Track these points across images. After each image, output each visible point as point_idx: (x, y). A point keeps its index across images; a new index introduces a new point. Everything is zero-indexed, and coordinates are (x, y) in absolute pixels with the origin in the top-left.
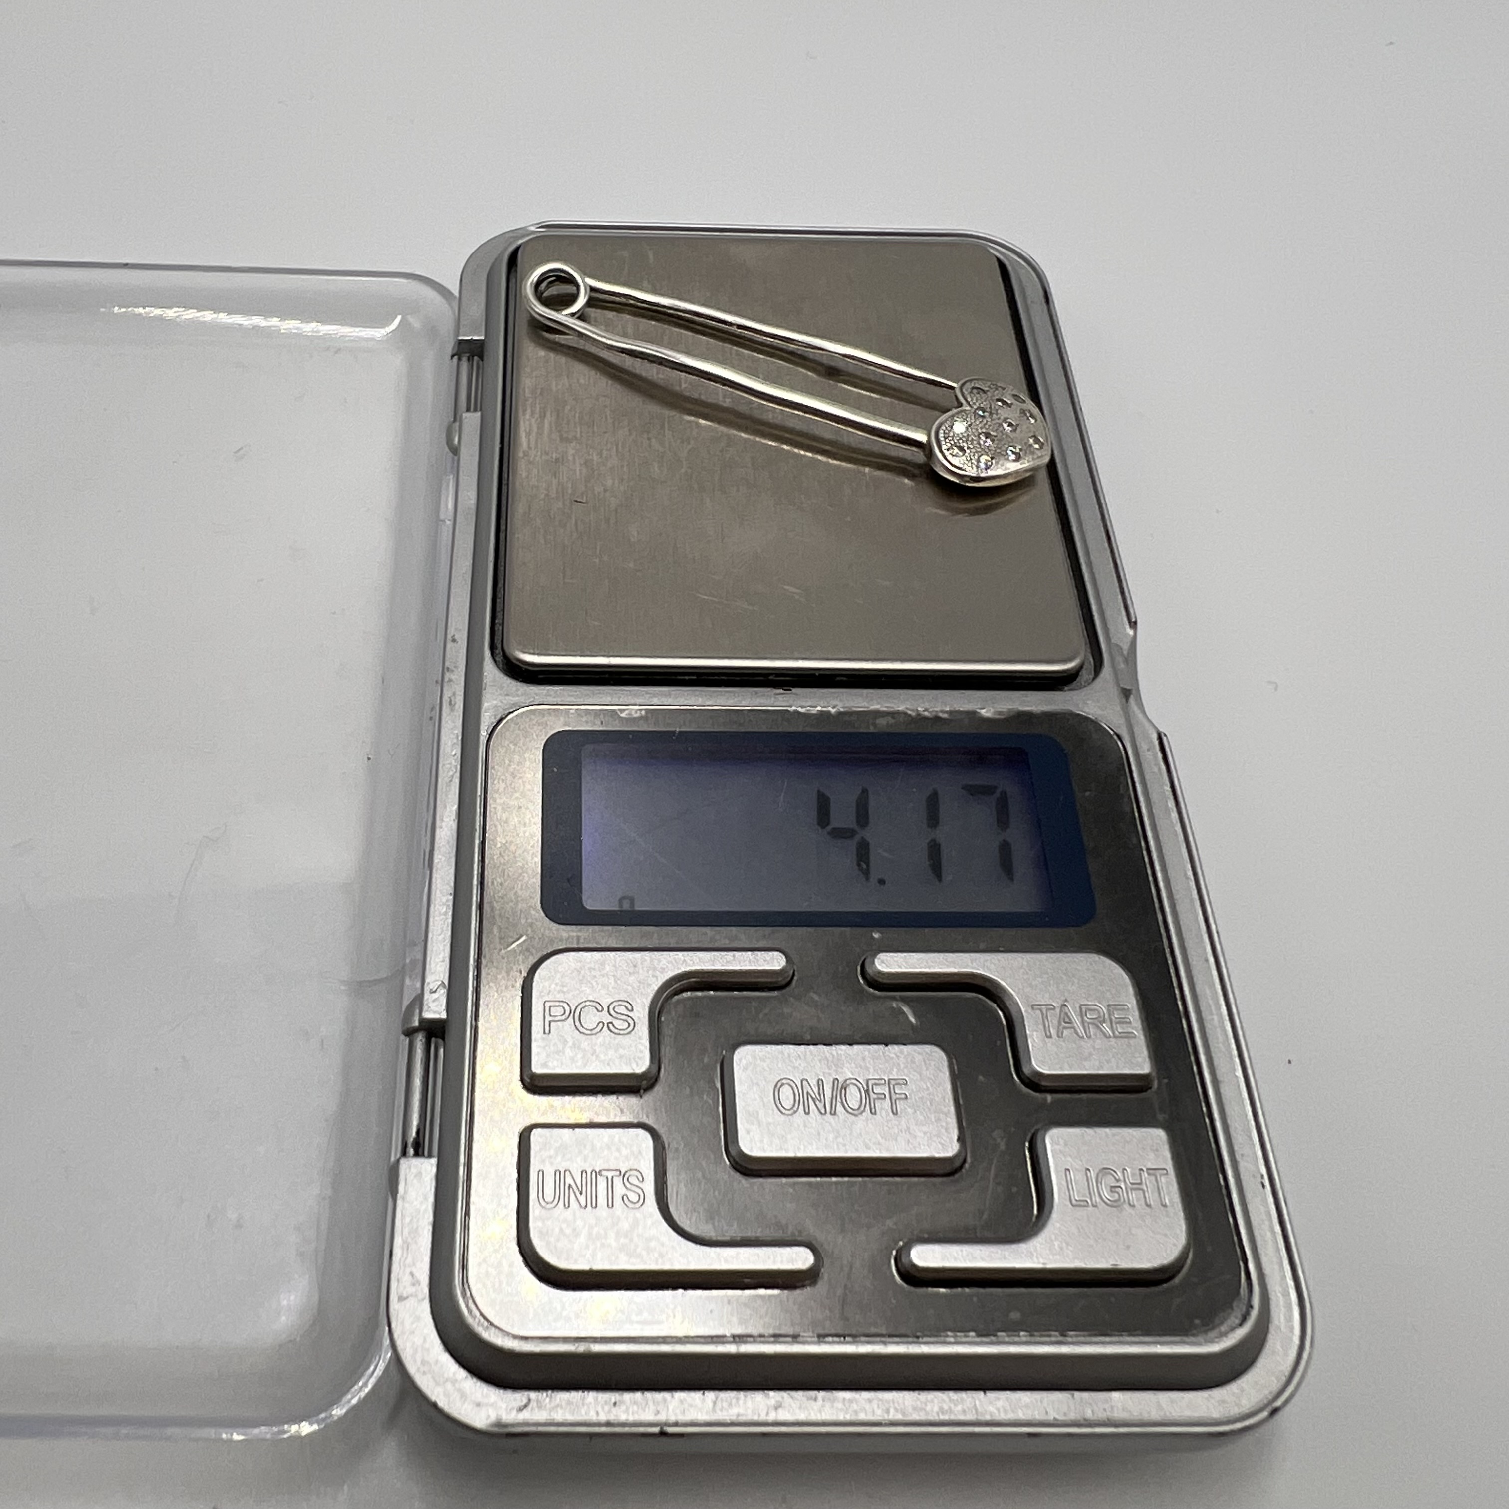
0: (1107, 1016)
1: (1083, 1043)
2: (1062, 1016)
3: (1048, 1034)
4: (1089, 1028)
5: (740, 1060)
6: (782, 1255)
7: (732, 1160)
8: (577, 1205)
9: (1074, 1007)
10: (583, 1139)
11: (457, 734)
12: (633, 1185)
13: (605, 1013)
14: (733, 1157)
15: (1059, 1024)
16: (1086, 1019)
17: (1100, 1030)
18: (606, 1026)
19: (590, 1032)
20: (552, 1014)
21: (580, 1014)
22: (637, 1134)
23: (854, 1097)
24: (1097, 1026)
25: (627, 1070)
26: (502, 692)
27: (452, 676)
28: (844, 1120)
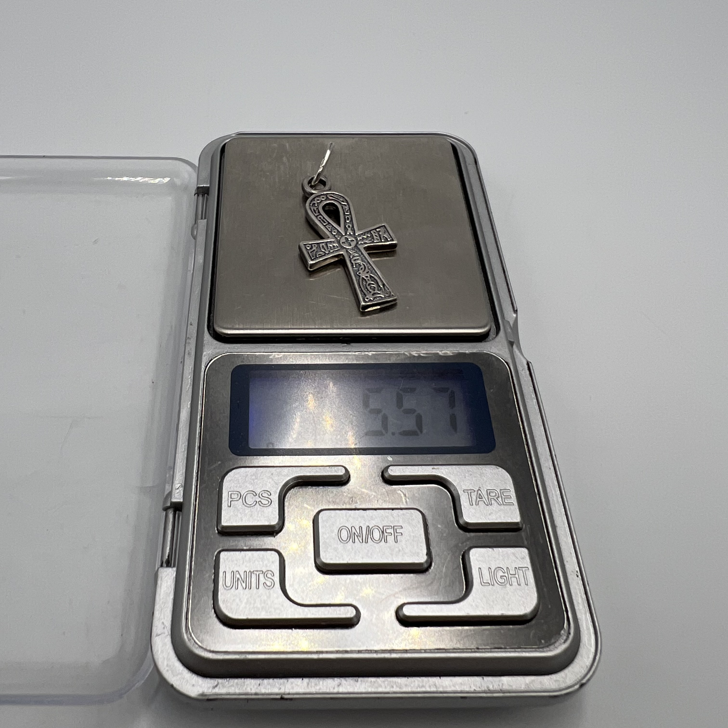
0: (500, 495)
1: (488, 508)
2: (478, 495)
3: (471, 503)
4: (491, 500)
5: (322, 518)
6: (340, 611)
7: (317, 565)
8: (242, 588)
9: (484, 490)
10: (245, 556)
11: (192, 368)
12: (269, 578)
13: (257, 496)
14: (318, 564)
15: (477, 498)
16: (489, 496)
17: (496, 501)
18: (258, 504)
19: (250, 506)
20: (232, 497)
21: (245, 497)
22: (271, 554)
23: (377, 535)
24: (495, 500)
25: (267, 523)
26: (212, 347)
27: (190, 342)
28: (371, 545)
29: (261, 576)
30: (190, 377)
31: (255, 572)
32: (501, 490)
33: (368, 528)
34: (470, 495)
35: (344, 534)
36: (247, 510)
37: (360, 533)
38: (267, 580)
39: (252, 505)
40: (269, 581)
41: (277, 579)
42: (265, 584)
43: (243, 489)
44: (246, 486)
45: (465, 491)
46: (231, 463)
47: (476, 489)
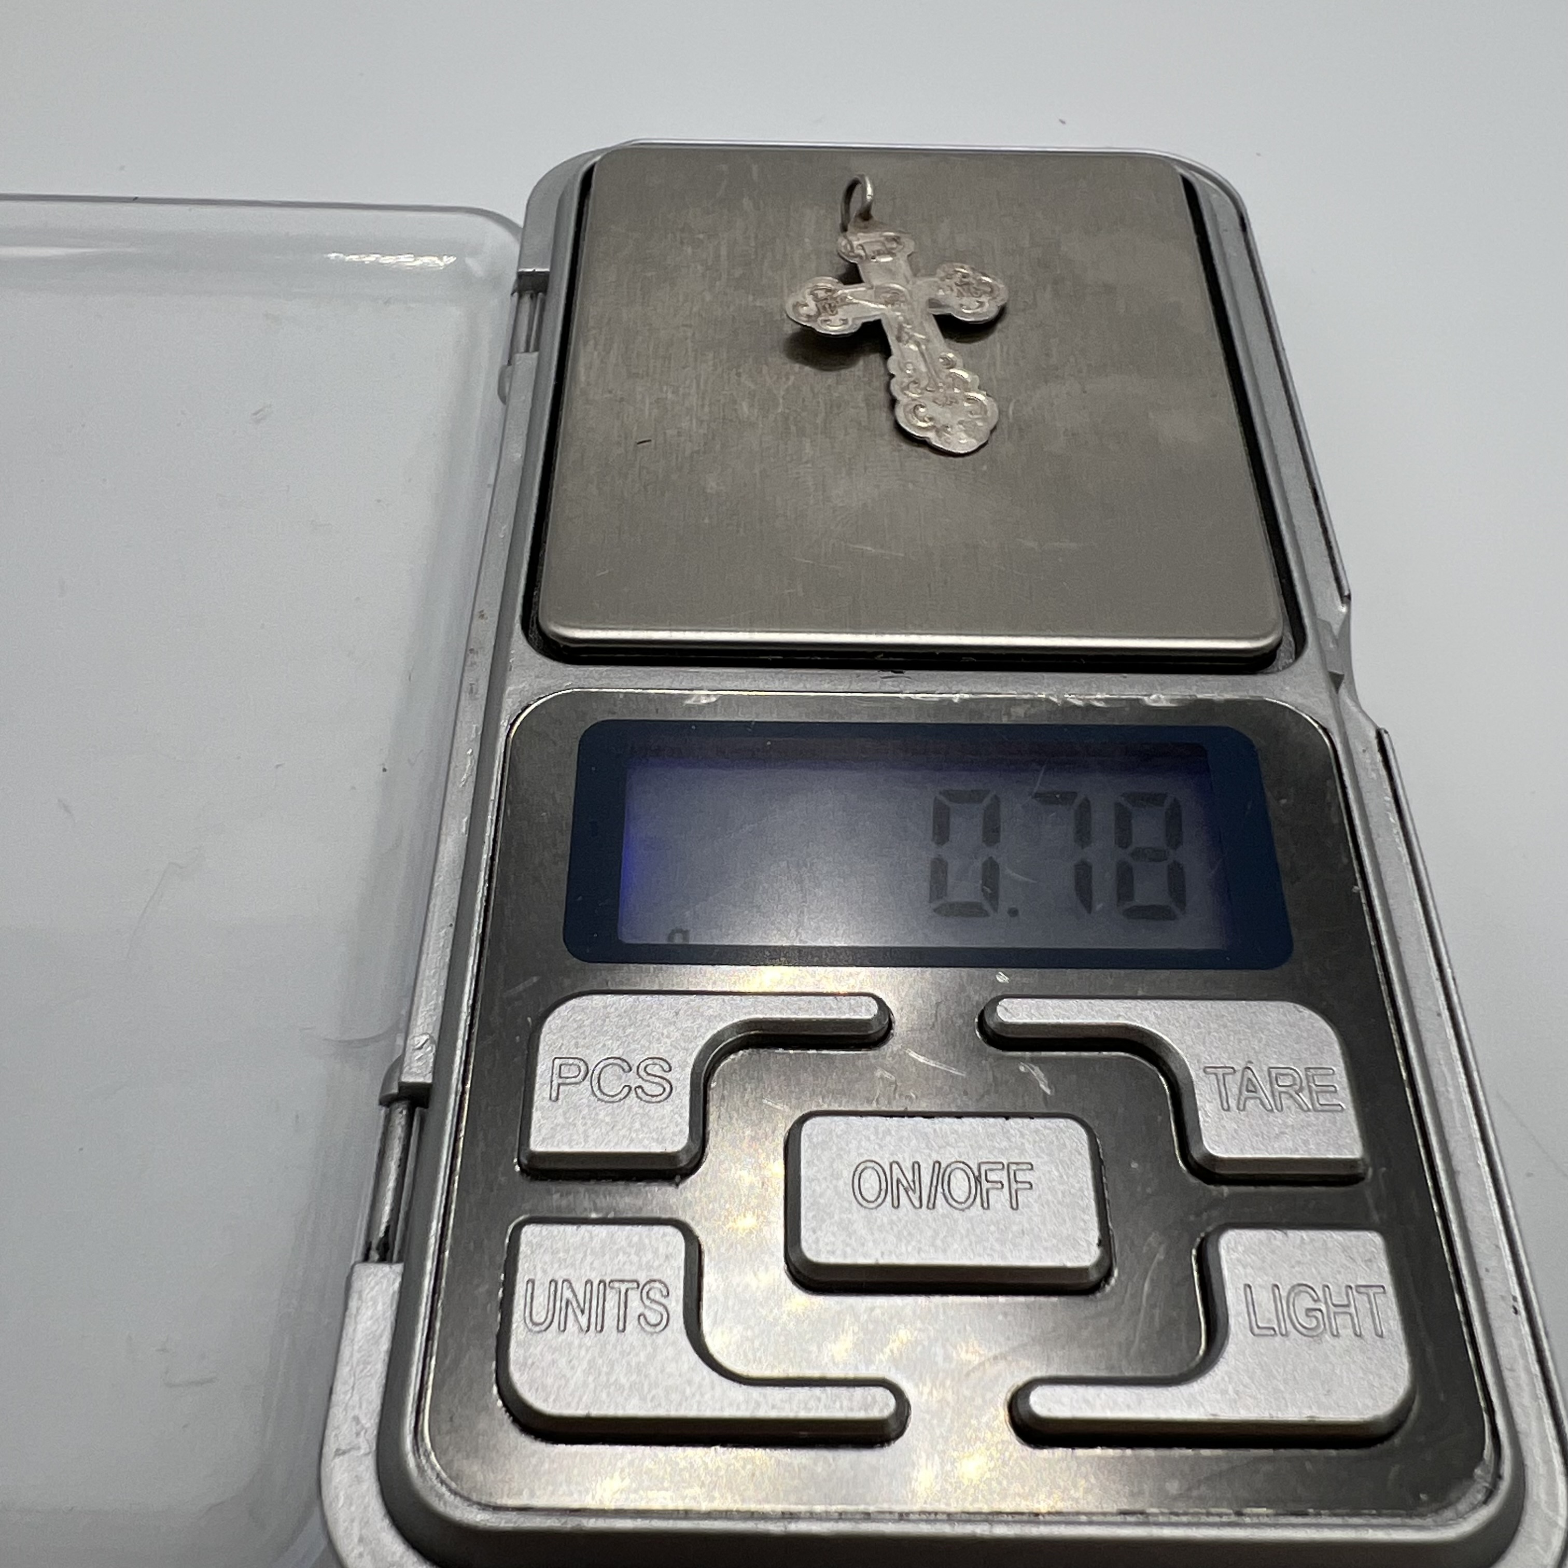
0: (1304, 1084)
2: (1245, 1083)
3: (1226, 1107)
4: (1280, 1098)
5: (809, 1136)
6: (850, 1399)
7: (791, 1267)
8: (576, 1329)
9: (1261, 1070)
10: (591, 1238)
11: (477, 728)
12: (653, 1301)
13: (632, 1074)
14: (793, 1265)
15: (1240, 1092)
16: (1276, 1086)
17: (1295, 1101)
18: (633, 1092)
19: (612, 1099)
20: (563, 1075)
21: (600, 1074)
22: (664, 1235)
23: (960, 1185)
24: (1291, 1096)
25: (656, 1149)
26: (532, 674)
27: (476, 659)
28: (944, 1216)
29: (634, 1296)
30: (470, 752)
31: (616, 1285)
32: (1307, 1069)
33: (937, 1165)
34: (1222, 1082)
35: (870, 1184)
36: (603, 1112)
37: (914, 1182)
38: (651, 1309)
39: (617, 1098)
40: (655, 1311)
41: (676, 1305)
42: (642, 1318)
43: (594, 1051)
44: (604, 1045)
45: (1208, 1070)
46: (567, 982)
47: (1238, 1064)
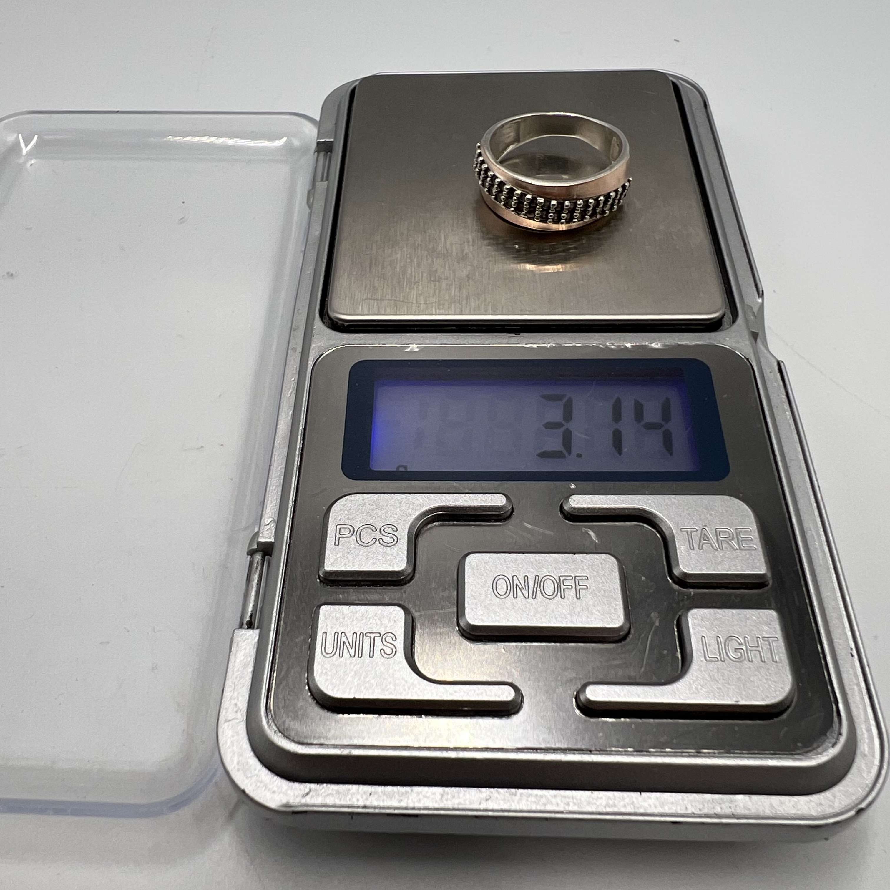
0: (735, 536)
1: (716, 553)
2: (703, 536)
3: (692, 548)
5: (469, 563)
6: (491, 691)
7: (461, 628)
8: (348, 656)
9: (712, 530)
10: (356, 612)
11: (296, 368)
12: (388, 643)
13: (377, 532)
15: (700, 540)
16: (719, 538)
17: (730, 545)
18: (377, 542)
19: (366, 544)
20: (341, 533)
21: (360, 533)
22: (394, 611)
23: (549, 588)
24: (727, 542)
25: (390, 569)
26: (325, 337)
27: (296, 334)
28: (541, 602)
29: (378, 640)
30: (293, 380)
31: (368, 634)
33: (537, 577)
34: (690, 536)
35: (502, 587)
36: (363, 550)
37: (525, 586)
38: (386, 646)
39: (369, 544)
40: (389, 647)
41: (400, 645)
42: (382, 651)
43: (358, 522)
44: (363, 519)
45: (682, 530)
46: (344, 488)
47: (699, 527)
